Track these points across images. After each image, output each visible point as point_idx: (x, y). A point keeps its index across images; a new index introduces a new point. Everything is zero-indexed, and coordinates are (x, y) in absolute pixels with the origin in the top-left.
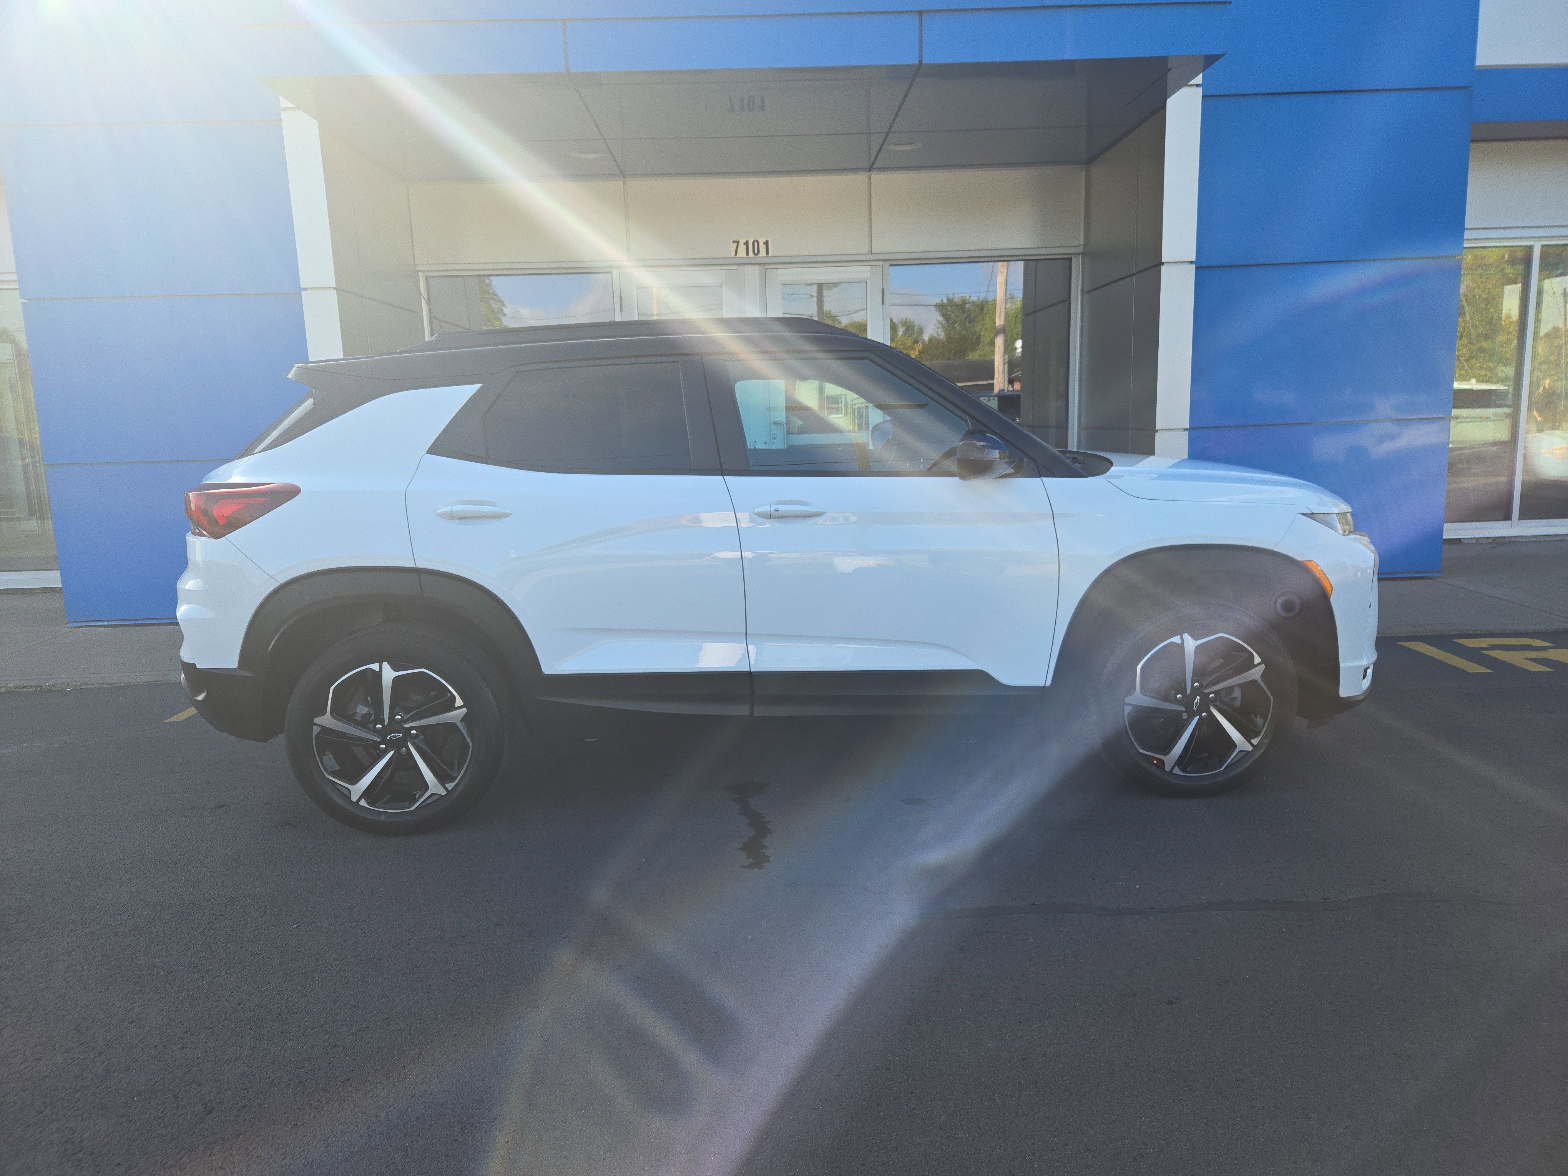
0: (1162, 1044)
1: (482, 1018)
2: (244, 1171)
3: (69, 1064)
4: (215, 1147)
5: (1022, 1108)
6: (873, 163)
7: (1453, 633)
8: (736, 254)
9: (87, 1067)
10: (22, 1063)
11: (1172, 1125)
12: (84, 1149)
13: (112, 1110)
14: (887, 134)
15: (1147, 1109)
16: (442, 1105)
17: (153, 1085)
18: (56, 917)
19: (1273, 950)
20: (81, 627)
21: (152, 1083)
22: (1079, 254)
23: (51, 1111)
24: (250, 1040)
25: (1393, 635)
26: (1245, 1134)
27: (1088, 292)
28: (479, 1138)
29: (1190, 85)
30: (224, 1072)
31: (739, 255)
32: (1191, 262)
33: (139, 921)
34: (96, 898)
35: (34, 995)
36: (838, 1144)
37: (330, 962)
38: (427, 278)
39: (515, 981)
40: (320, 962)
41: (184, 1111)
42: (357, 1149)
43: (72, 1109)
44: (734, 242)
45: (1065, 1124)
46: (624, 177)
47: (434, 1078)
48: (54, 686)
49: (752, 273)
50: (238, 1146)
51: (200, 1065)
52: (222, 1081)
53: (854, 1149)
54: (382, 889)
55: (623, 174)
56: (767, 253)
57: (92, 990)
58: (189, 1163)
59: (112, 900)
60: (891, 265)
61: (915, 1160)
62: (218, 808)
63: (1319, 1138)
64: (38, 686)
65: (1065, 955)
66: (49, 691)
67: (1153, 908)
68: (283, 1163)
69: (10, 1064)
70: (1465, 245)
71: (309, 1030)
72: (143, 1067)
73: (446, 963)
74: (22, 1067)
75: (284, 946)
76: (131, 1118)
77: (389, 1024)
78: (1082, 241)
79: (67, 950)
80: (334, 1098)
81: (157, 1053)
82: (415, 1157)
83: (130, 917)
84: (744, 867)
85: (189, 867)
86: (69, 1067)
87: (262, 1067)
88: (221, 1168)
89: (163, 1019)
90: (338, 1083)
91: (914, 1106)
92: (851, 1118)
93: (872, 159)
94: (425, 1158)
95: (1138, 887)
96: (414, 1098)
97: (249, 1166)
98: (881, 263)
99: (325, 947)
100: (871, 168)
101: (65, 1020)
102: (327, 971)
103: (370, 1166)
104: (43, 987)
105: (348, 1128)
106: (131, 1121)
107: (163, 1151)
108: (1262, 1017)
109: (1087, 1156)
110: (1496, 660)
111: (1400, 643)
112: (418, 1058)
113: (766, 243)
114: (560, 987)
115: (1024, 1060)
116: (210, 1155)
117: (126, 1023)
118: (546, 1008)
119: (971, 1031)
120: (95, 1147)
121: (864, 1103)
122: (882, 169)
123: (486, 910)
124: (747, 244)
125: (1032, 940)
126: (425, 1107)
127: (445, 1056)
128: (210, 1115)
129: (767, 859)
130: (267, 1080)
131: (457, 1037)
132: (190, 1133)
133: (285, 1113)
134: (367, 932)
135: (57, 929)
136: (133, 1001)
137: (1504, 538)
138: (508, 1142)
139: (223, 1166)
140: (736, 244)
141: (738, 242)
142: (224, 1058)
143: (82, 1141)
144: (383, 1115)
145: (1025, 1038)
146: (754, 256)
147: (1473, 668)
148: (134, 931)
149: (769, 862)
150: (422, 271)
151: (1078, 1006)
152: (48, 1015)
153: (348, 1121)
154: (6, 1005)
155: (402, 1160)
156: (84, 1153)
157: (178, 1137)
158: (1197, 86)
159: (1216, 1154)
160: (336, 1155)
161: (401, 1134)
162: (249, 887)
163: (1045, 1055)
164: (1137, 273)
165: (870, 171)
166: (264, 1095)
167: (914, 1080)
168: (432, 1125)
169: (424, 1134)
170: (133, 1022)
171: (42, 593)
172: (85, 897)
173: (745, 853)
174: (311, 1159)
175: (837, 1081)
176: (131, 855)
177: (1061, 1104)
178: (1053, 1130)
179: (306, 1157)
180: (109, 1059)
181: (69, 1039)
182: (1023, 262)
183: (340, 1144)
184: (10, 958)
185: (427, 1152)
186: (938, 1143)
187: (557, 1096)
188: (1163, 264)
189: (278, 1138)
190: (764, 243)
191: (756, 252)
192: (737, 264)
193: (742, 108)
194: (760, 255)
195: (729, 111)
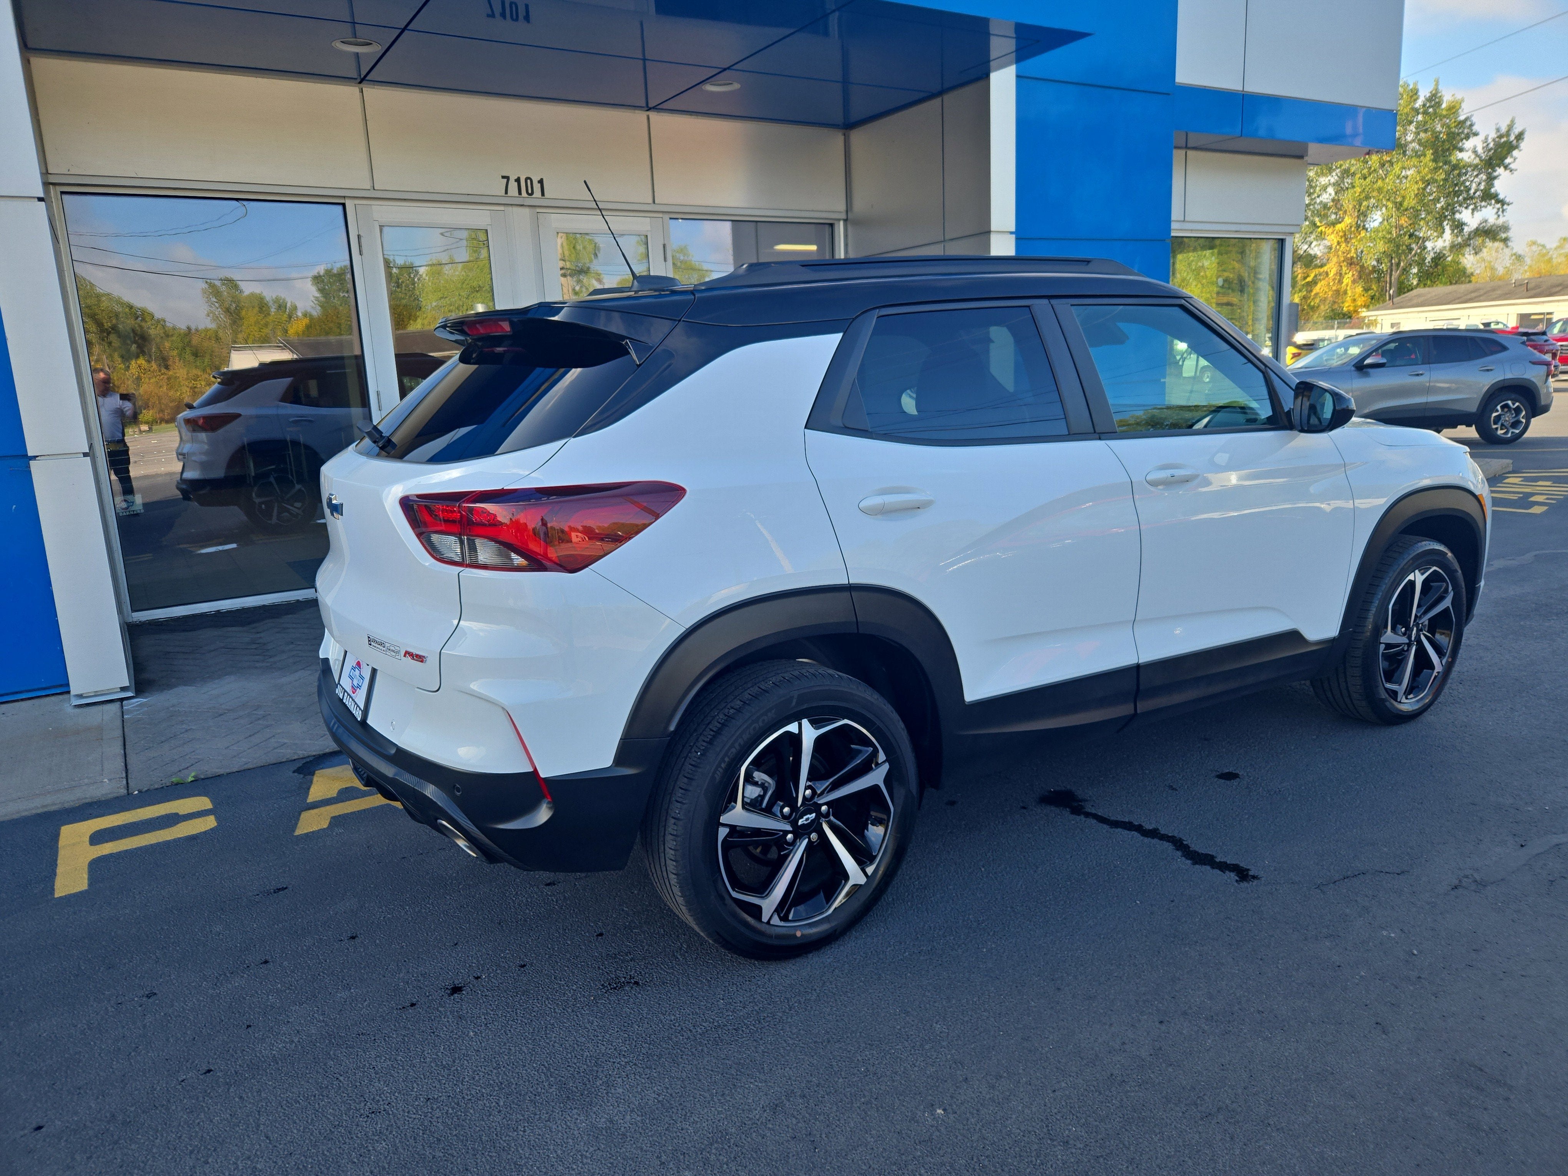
8: (506, 192)
31: (509, 194)
32: (1012, 233)
38: (63, 194)
44: (503, 177)
49: (521, 215)
56: (543, 194)
60: (670, 218)
98: (660, 215)
100: (649, 107)
113: (541, 182)
122: (660, 110)
124: (518, 180)
140: (505, 180)
141: (508, 178)
146: (527, 196)
150: (58, 184)
165: (647, 110)
190: (539, 182)
191: (530, 192)
192: (504, 204)
193: (503, 15)
194: (533, 196)
195: (488, 16)
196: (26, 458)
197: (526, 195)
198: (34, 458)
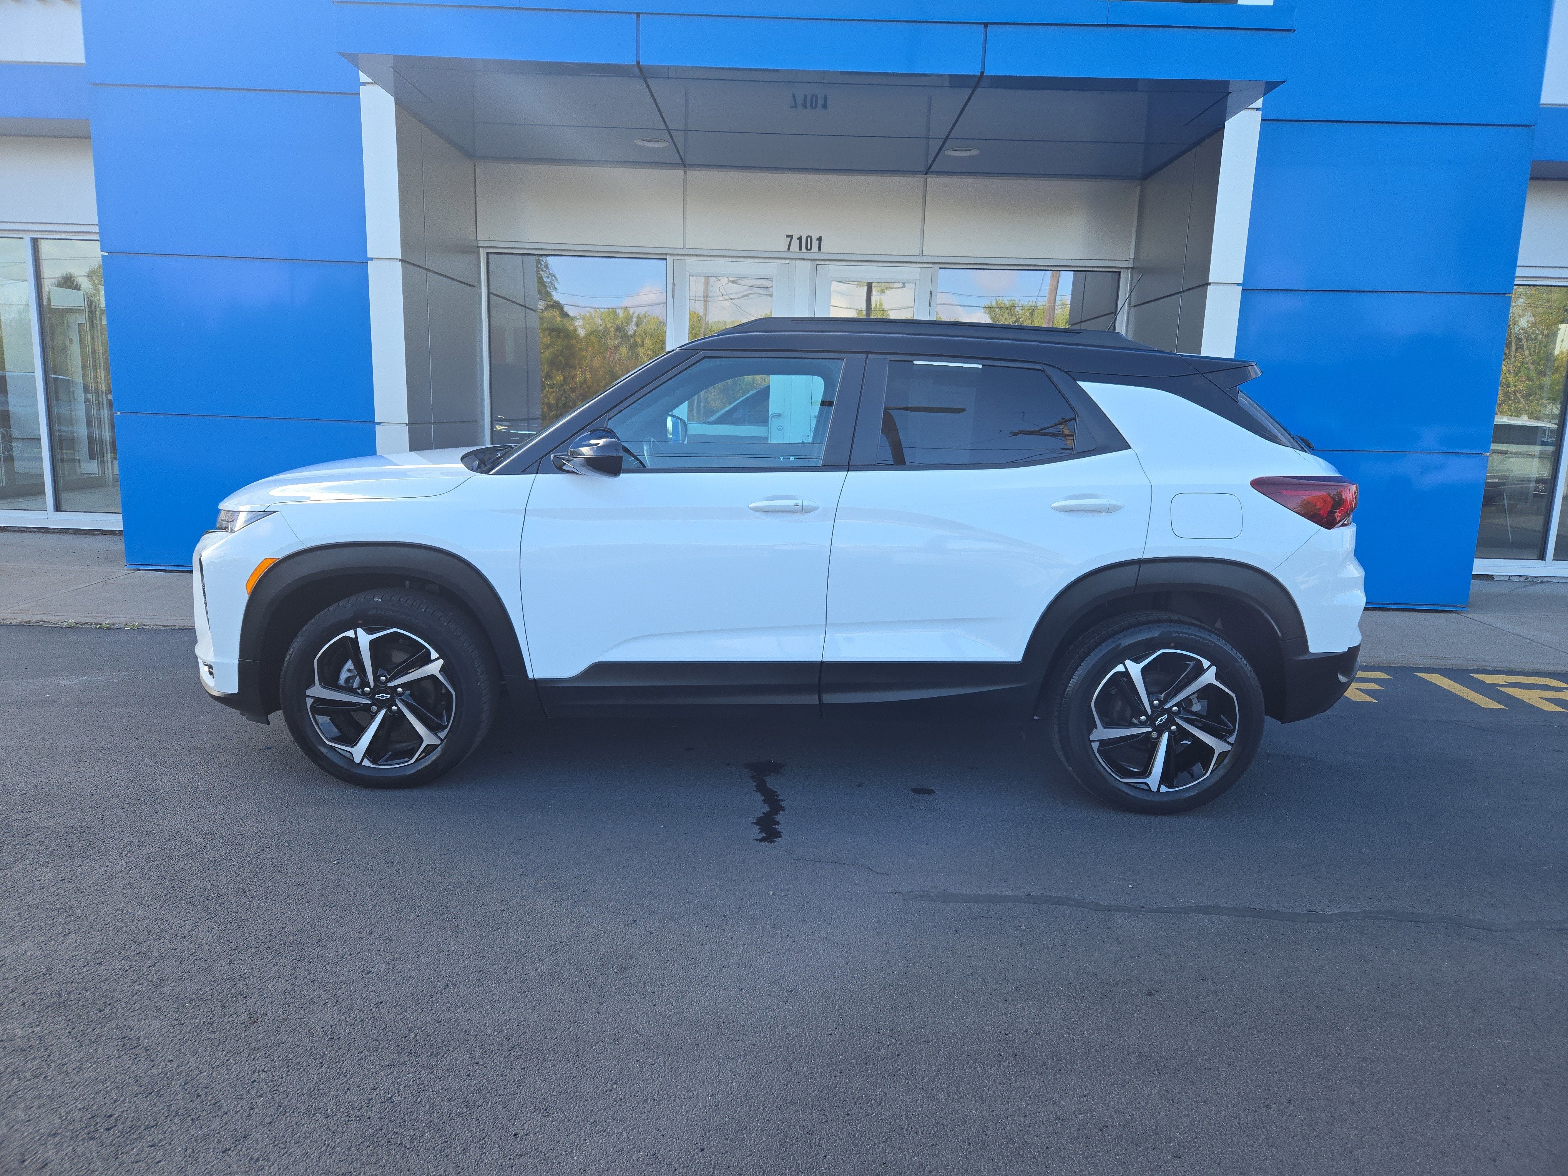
0: (1138, 1031)
1: (505, 958)
2: (284, 1075)
3: (127, 971)
4: (257, 1053)
5: (1000, 1077)
6: (931, 166)
7: (1472, 668)
8: (789, 249)
9: (143, 974)
10: (84, 966)
11: (1139, 1103)
12: (140, 1045)
13: (166, 1014)
14: (945, 140)
15: (1117, 1087)
16: (466, 1031)
17: (203, 994)
18: (115, 838)
19: (1254, 954)
20: (139, 570)
21: (202, 993)
22: (1127, 268)
23: (110, 1010)
24: (292, 961)
25: (1412, 665)
26: (1208, 1116)
27: (1134, 306)
28: (498, 1063)
29: (1250, 108)
30: (267, 987)
31: (791, 249)
32: (1238, 284)
33: (192, 847)
34: (152, 824)
35: (95, 907)
36: (826, 1094)
37: (367, 898)
38: (488, 254)
39: (536, 927)
40: (357, 897)
41: (231, 1019)
42: (387, 1064)
43: (129, 1010)
44: (788, 236)
45: (1039, 1094)
46: (685, 167)
47: (459, 1008)
48: (113, 624)
49: (803, 267)
50: (279, 1053)
51: (246, 980)
52: (266, 996)
53: (841, 1101)
54: (417, 835)
55: (684, 164)
56: (820, 249)
57: (148, 906)
58: (234, 1065)
59: (167, 826)
60: (940, 268)
61: (897, 1115)
62: (265, 749)
63: (1277, 1126)
64: (98, 624)
65: (1054, 943)
66: (108, 629)
67: (1143, 907)
68: (320, 1071)
69: (74, 966)
70: (1516, 282)
71: (346, 956)
72: (194, 977)
73: (474, 906)
74: (85, 969)
75: (325, 880)
76: (182, 1022)
77: (419, 957)
78: (1132, 256)
79: (125, 868)
80: (367, 1018)
81: (207, 966)
82: (440, 1074)
83: (183, 843)
84: (756, 840)
85: (239, 802)
86: (127, 973)
87: (303, 985)
88: (263, 1071)
89: (213, 937)
90: (372, 1005)
91: (899, 1067)
92: (841, 1073)
93: (930, 162)
94: (449, 1076)
95: (1130, 886)
96: (440, 1023)
97: (289, 1071)
98: (931, 265)
99: (363, 884)
100: (928, 171)
101: (123, 932)
102: (363, 905)
103: (398, 1079)
104: (103, 900)
105: (380, 1044)
106: (183, 1024)
107: (211, 1053)
108: (1236, 1014)
109: (1057, 1123)
110: (1512, 697)
111: (1417, 674)
112: (445, 989)
113: (820, 239)
114: (578, 935)
115: (1006, 1035)
116: (254, 1059)
117: (179, 938)
118: (564, 953)
119: (958, 1005)
120: (150, 1044)
121: (853, 1061)
122: (938, 173)
123: (513, 861)
124: (800, 239)
125: (1024, 927)
126: (450, 1032)
127: (470, 989)
128: (255, 1024)
129: (778, 834)
130: (307, 997)
131: (481, 973)
132: (237, 1039)
133: (322, 1028)
134: (401, 873)
135: (116, 849)
136: (185, 919)
137: (1536, 577)
138: (524, 1068)
139: (266, 1070)
140: (789, 239)
141: (791, 237)
142: (268, 975)
143: (138, 1038)
144: (412, 1036)
145: (1009, 1015)
147: (1487, 703)
148: (187, 856)
149: (780, 837)
150: (483, 247)
151: (1062, 991)
152: (108, 926)
153: (380, 1038)
154: (69, 914)
155: (428, 1076)
156: (140, 1049)
157: (225, 1041)
158: (1257, 109)
159: (1178, 1132)
160: (368, 1067)
161: (427, 1053)
162: (293, 824)
163: (1026, 1031)
164: (1183, 291)
165: (926, 174)
166: (304, 1010)
167: (901, 1044)
168: (456, 1048)
169: (448, 1055)
170: (185, 937)
171: (102, 534)
172: (142, 822)
173: (758, 827)
174: (345, 1069)
175: (830, 1039)
176: (184, 786)
177: (1037, 1076)
178: (1028, 1099)
179: (340, 1068)
180: (164, 969)
181: (126, 949)
182: (1073, 272)
183: (372, 1058)
184: (73, 872)
185: (450, 1071)
186: (919, 1101)
187: (571, 1032)
188: (1209, 284)
189: (316, 1049)
190: (818, 239)
191: (809, 247)
192: (789, 258)
193: (805, 106)
194: (812, 251)
195: (792, 107)
196: (373, 423)
197: (805, 251)
198: (379, 424)
